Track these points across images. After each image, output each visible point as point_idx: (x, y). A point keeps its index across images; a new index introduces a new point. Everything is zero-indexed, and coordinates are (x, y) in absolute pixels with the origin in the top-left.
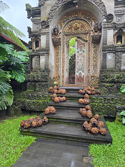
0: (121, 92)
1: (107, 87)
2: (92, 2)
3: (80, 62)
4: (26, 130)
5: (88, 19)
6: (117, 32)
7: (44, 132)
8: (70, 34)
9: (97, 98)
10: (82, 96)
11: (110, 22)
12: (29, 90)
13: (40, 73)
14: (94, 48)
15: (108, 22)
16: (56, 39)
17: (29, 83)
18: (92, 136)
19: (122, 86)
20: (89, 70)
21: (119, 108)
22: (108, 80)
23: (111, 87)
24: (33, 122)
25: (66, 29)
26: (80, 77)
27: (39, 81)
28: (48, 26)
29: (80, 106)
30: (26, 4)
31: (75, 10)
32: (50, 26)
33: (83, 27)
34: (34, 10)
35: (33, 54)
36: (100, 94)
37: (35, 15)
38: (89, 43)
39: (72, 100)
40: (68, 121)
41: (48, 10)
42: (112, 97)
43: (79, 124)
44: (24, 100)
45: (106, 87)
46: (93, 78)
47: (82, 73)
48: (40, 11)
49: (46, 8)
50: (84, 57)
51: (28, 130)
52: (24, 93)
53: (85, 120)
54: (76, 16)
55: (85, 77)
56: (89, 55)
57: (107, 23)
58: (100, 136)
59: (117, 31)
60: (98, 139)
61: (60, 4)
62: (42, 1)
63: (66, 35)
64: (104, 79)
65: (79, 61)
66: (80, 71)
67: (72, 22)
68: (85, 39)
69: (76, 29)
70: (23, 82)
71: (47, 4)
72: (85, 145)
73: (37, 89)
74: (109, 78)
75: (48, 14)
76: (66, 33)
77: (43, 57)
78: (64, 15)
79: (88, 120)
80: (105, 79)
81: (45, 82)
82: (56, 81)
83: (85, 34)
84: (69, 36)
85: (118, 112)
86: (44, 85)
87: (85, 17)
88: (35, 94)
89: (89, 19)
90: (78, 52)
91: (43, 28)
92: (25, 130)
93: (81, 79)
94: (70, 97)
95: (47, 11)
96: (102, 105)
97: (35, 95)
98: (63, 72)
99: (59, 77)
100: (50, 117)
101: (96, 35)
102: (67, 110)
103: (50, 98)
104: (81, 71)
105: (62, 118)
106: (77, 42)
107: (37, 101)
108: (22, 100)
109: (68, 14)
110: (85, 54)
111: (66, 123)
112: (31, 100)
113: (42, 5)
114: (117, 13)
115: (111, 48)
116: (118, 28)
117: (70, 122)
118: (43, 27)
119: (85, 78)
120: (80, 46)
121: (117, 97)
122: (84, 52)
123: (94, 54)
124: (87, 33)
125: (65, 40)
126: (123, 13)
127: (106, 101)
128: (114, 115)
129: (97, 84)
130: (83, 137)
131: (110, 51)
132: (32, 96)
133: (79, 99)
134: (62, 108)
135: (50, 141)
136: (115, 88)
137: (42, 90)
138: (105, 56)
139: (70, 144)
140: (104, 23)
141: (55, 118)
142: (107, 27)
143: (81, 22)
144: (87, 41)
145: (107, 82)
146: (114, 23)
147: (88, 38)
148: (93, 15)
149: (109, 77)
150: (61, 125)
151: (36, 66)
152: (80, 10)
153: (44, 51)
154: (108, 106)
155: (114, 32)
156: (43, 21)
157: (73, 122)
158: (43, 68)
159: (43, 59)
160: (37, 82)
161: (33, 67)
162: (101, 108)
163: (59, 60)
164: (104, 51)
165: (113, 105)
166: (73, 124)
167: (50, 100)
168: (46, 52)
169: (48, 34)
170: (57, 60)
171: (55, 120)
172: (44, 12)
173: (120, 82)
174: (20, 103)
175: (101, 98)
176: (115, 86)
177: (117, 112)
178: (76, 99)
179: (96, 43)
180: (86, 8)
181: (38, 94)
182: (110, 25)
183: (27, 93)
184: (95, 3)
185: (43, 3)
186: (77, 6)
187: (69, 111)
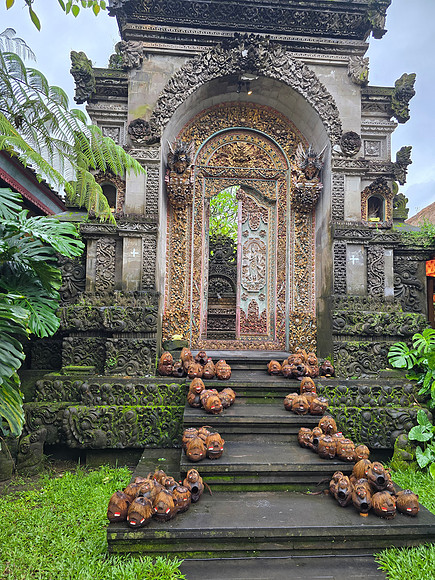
0: (392, 367)
1: (355, 350)
2: (300, 89)
3: (250, 267)
4: (139, 535)
5: (278, 135)
6: (370, 187)
7: (213, 534)
8: (222, 176)
9: (331, 389)
10: (291, 384)
11: (351, 156)
12: (71, 367)
13: (123, 300)
14: (298, 225)
15: (347, 156)
16: (179, 185)
17: (71, 339)
18: (382, 523)
19: (392, 349)
20: (282, 295)
21: (398, 418)
22: (354, 329)
23: (366, 350)
24: (162, 497)
25: (209, 159)
26: (253, 315)
27: (119, 332)
28: (158, 140)
29: (299, 421)
30: (72, 53)
31: (240, 101)
32: (161, 141)
33: (261, 157)
34: (103, 79)
35: (91, 229)
36: (333, 375)
37: (103, 94)
38: (280, 210)
39: (255, 401)
40: (273, 480)
41: (157, 88)
42: (375, 383)
43: (312, 487)
44: (54, 406)
45: (350, 352)
46: (297, 320)
47: (258, 302)
48: (127, 85)
49: (148, 79)
50: (264, 251)
51: (148, 535)
52: (54, 379)
53: (333, 468)
54: (243, 120)
55: (268, 316)
56: (283, 245)
57: (344, 158)
58: (407, 521)
59: (369, 184)
60: (405, 532)
61: (198, 75)
62: (135, 56)
63: (206, 176)
64: (342, 327)
65: (249, 263)
66: (251, 298)
67: (227, 138)
68: (268, 194)
69: (241, 161)
70: (51, 334)
71: (152, 66)
72: (361, 560)
73: (111, 362)
74: (358, 324)
75: (155, 100)
76: (208, 171)
77: (137, 243)
78: (204, 112)
79: (346, 468)
80: (347, 326)
81: (144, 333)
82: (175, 329)
83: (268, 179)
84: (217, 182)
85: (398, 432)
86: (138, 346)
87: (269, 130)
88: (106, 381)
89: (282, 136)
90: (245, 236)
91: (139, 145)
92: (132, 535)
93: (255, 324)
94: (248, 389)
95: (151, 90)
96: (348, 411)
97: (107, 385)
98: (196, 298)
99: (185, 315)
100: (209, 469)
101: (309, 189)
102: (250, 436)
103: (170, 394)
104: (256, 298)
105: (257, 469)
106: (240, 203)
107: (116, 407)
108: (46, 408)
109: (217, 112)
110: (267, 242)
111: (264, 487)
112: (88, 404)
113: (135, 66)
114: (366, 131)
115: (357, 231)
116: (373, 175)
117: (283, 480)
118: (139, 140)
119: (269, 321)
120: (252, 216)
121: (388, 383)
122: (263, 236)
123: (299, 244)
124: (276, 179)
125: (204, 191)
126: (382, 134)
127: (358, 398)
128: (384, 441)
129: (310, 341)
130: (357, 532)
131: (356, 242)
132: (93, 388)
133: (289, 396)
134: (235, 430)
135: (232, 563)
136: (376, 354)
137: (132, 365)
138: (341, 255)
139: (314, 566)
140: (333, 155)
141: (229, 474)
142: (344, 170)
143: (257, 140)
144: (273, 202)
145: (352, 335)
146: (362, 160)
147: (277, 194)
148: (294, 126)
149: (359, 320)
150: (249, 494)
151: (101, 273)
152: (254, 104)
153: (142, 225)
154: (366, 414)
155: (361, 186)
156: (138, 122)
157: (292, 480)
158: (134, 283)
159: (133, 252)
160: (111, 334)
161: (90, 276)
162: (344, 421)
163: (183, 257)
164: (340, 239)
165: (381, 409)
166: (291, 487)
167: (169, 404)
168: (147, 227)
169: (153, 166)
170: (177, 255)
171: (228, 479)
172: (140, 90)
173: (385, 336)
174: (38, 420)
175: (342, 387)
176: (377, 349)
177: (392, 431)
178: (269, 394)
179: (306, 213)
180: (273, 103)
181: (118, 381)
182: (351, 164)
183: (69, 378)
184: (309, 94)
185: (138, 62)
186: (249, 93)
187: (259, 439)
